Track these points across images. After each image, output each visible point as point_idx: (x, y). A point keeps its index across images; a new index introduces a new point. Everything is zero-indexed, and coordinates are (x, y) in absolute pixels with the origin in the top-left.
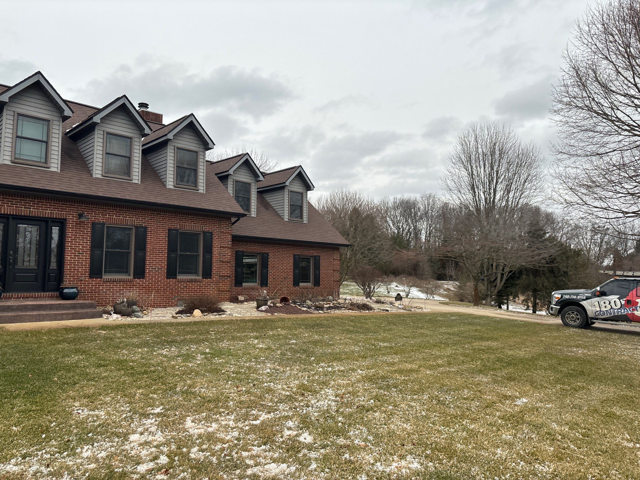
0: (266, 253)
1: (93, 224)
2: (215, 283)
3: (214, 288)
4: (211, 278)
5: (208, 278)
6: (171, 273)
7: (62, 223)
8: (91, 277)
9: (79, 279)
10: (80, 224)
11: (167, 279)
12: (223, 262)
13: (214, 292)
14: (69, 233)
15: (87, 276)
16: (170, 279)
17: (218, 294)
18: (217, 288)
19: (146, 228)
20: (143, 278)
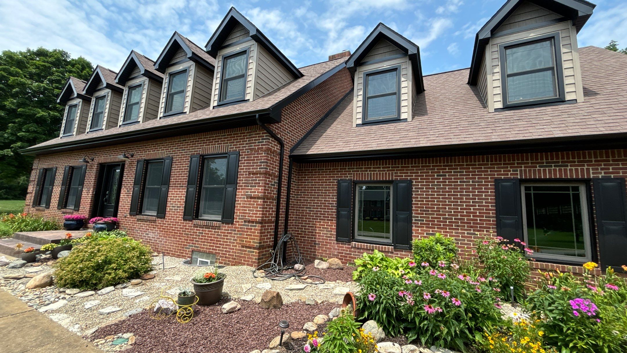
1: (138, 162)
2: (238, 231)
3: (235, 240)
4: (232, 224)
5: (228, 224)
6: (189, 215)
8: (131, 215)
9: (124, 215)
10: (131, 164)
11: (184, 220)
13: (236, 246)
15: (128, 213)
16: (187, 220)
17: (241, 250)
18: (240, 240)
19: (171, 159)
20: (164, 218)
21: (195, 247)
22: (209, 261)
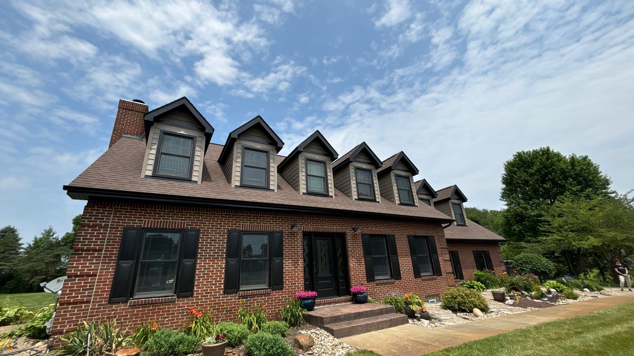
0: (456, 251)
1: (363, 235)
2: (445, 279)
3: (445, 284)
4: (441, 275)
6: (417, 274)
7: (342, 236)
8: (368, 281)
9: (360, 283)
10: (354, 236)
11: (415, 278)
12: (445, 261)
14: (350, 244)
15: (365, 280)
16: (417, 278)
19: (394, 236)
20: (400, 278)
21: (426, 293)
22: (435, 300)
